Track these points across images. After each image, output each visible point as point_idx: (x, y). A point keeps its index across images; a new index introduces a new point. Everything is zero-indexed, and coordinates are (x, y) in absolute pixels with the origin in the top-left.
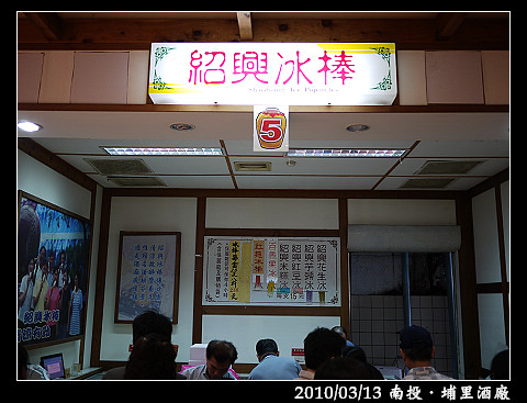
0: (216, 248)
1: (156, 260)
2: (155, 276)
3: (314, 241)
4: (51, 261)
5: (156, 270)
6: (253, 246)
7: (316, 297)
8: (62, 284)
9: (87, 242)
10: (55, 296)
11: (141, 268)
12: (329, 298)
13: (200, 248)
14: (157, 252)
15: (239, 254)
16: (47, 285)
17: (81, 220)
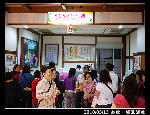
0: (67, 48)
1: (53, 51)
2: (53, 54)
3: (89, 46)
4: (31, 51)
5: (53, 53)
6: (75, 47)
7: (89, 59)
8: (33, 56)
9: (38, 47)
10: (32, 58)
11: (50, 52)
12: (92, 59)
13: (63, 48)
14: (53, 49)
15: (72, 49)
16: (30, 56)
17: (37, 42)
